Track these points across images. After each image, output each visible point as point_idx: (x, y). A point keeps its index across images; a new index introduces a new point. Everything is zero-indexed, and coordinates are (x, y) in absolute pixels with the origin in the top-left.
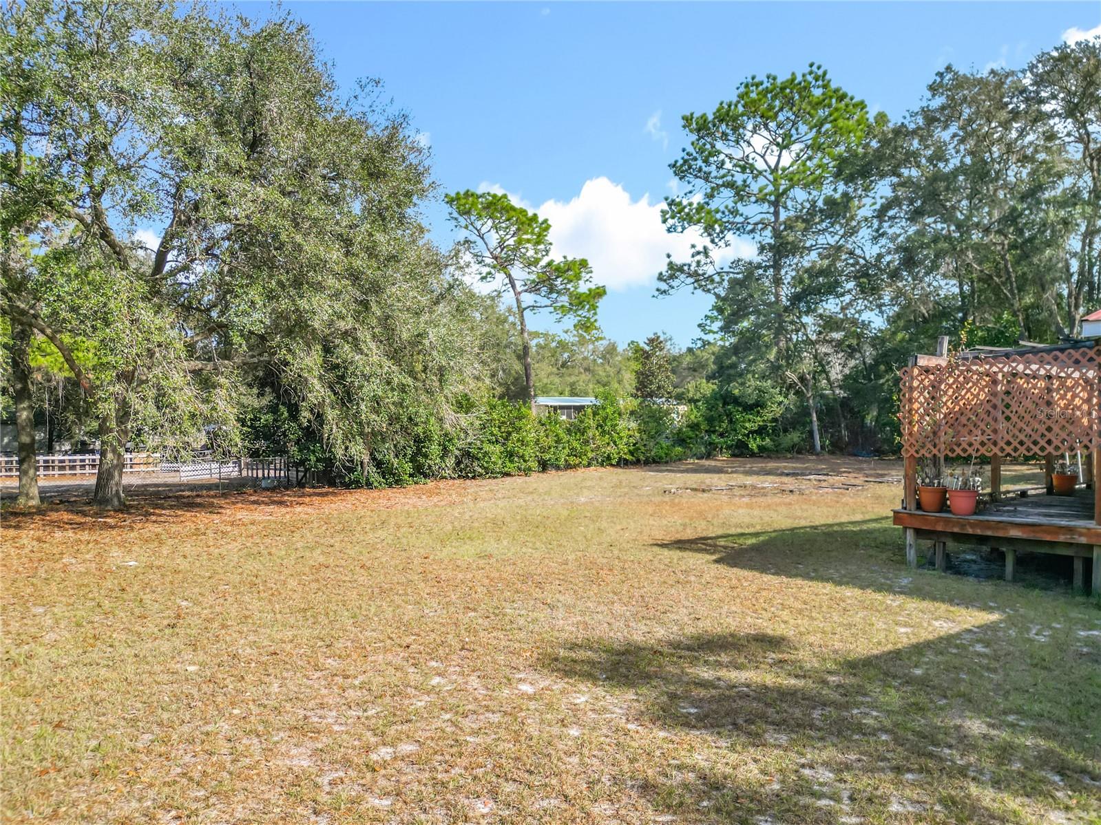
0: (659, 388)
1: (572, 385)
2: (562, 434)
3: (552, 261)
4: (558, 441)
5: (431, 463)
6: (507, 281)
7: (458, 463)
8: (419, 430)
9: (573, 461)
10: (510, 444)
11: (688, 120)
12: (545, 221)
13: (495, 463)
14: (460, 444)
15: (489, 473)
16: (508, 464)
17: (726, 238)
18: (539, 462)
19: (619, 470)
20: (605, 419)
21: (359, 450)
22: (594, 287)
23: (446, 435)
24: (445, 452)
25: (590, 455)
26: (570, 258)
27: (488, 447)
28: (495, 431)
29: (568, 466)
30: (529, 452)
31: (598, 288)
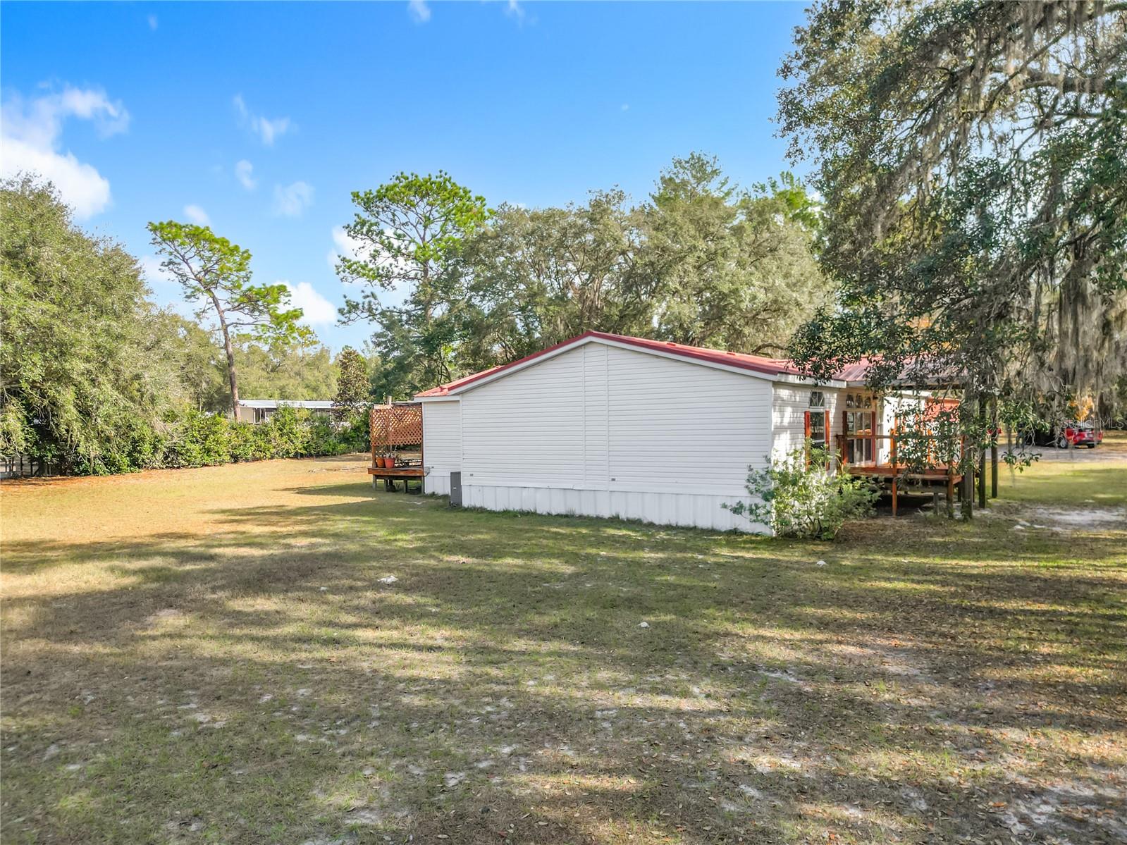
0: (356, 394)
1: (282, 389)
2: (250, 436)
3: (253, 287)
4: (246, 441)
5: (145, 457)
6: (211, 300)
7: (166, 458)
8: (135, 434)
9: (258, 454)
10: (207, 443)
11: (356, 195)
12: (246, 251)
13: (195, 457)
14: (167, 444)
15: (190, 464)
16: (206, 457)
17: (393, 284)
18: (231, 456)
19: (295, 461)
20: (284, 425)
21: (94, 450)
22: (292, 309)
23: (156, 437)
24: (155, 449)
25: (273, 451)
26: (268, 286)
27: (189, 446)
28: (196, 434)
29: (256, 459)
30: (223, 449)
31: (295, 311)
